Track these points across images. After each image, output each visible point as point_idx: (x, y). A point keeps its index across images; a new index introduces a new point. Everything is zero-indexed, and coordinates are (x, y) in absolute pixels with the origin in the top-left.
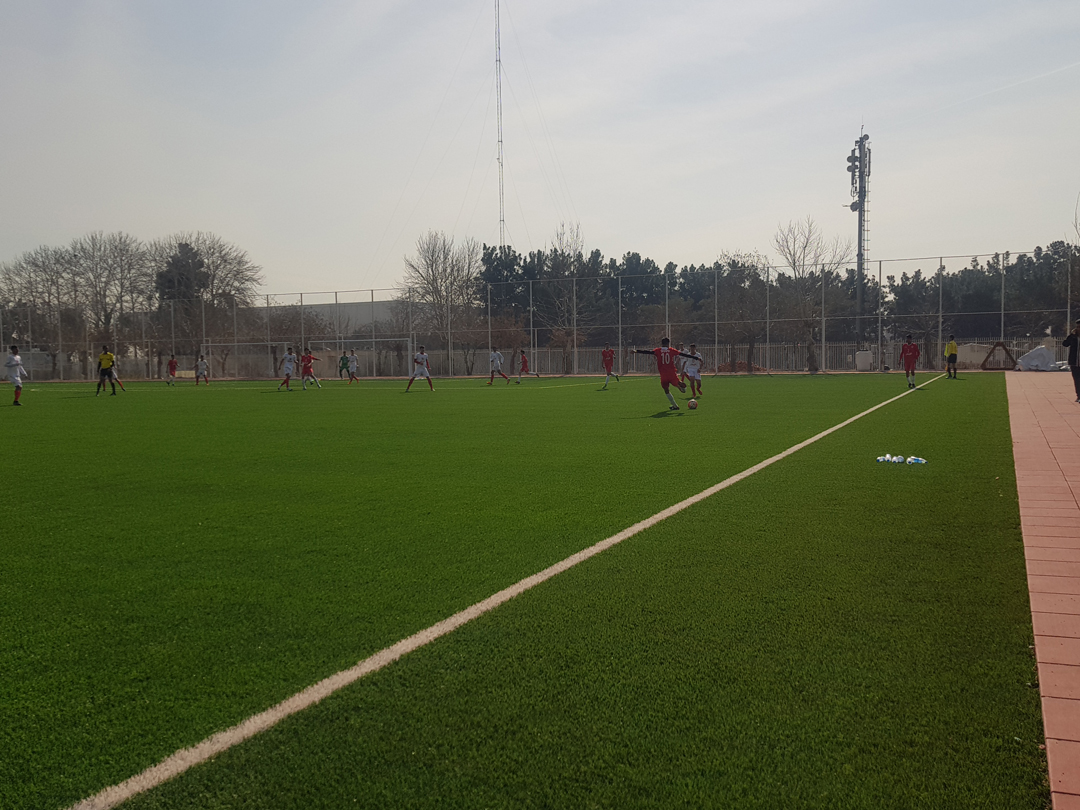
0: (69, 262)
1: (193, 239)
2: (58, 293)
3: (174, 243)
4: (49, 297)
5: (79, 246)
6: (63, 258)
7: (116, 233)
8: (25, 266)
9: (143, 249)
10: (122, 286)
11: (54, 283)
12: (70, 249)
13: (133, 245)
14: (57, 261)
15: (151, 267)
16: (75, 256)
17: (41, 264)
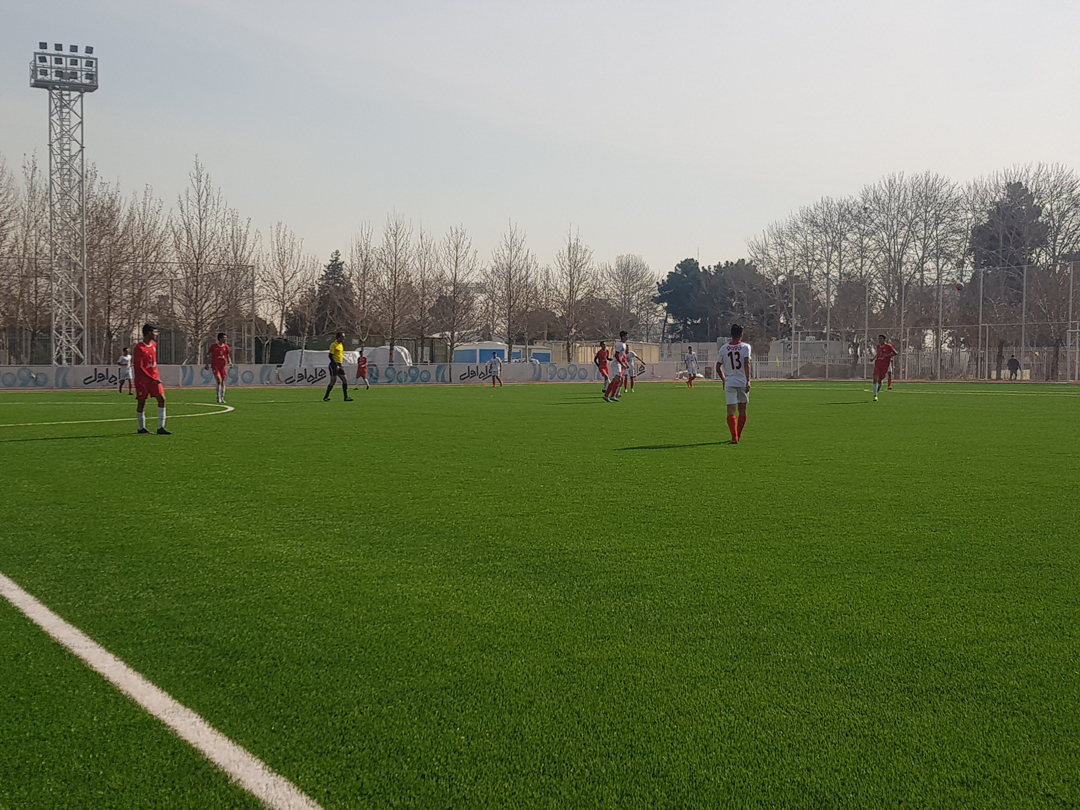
0: (857, 218)
1: (1031, 175)
2: (841, 261)
3: (1002, 183)
4: (829, 266)
5: (871, 196)
6: (850, 212)
7: (921, 172)
8: (801, 225)
9: (957, 193)
10: (925, 247)
11: (836, 247)
12: (859, 200)
13: (944, 189)
14: (842, 218)
15: (967, 219)
16: (865, 209)
17: (820, 222)
